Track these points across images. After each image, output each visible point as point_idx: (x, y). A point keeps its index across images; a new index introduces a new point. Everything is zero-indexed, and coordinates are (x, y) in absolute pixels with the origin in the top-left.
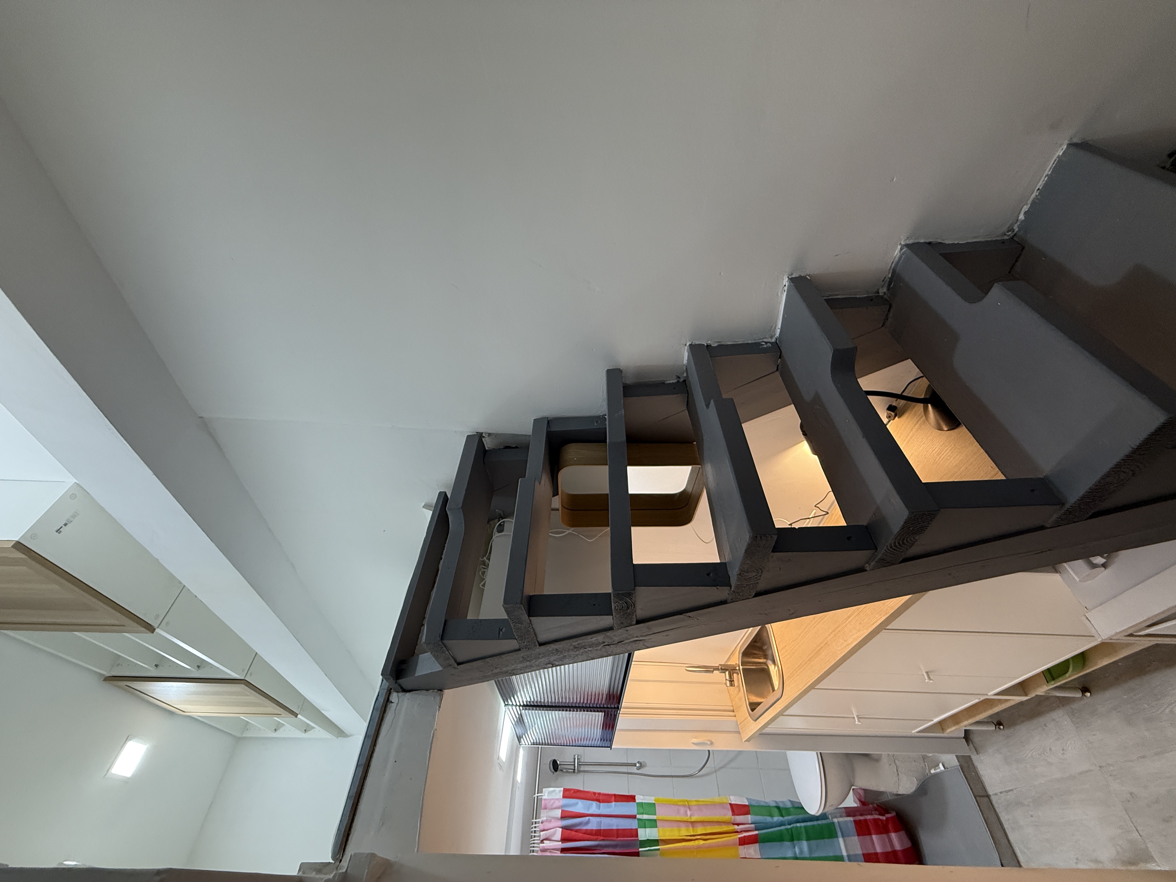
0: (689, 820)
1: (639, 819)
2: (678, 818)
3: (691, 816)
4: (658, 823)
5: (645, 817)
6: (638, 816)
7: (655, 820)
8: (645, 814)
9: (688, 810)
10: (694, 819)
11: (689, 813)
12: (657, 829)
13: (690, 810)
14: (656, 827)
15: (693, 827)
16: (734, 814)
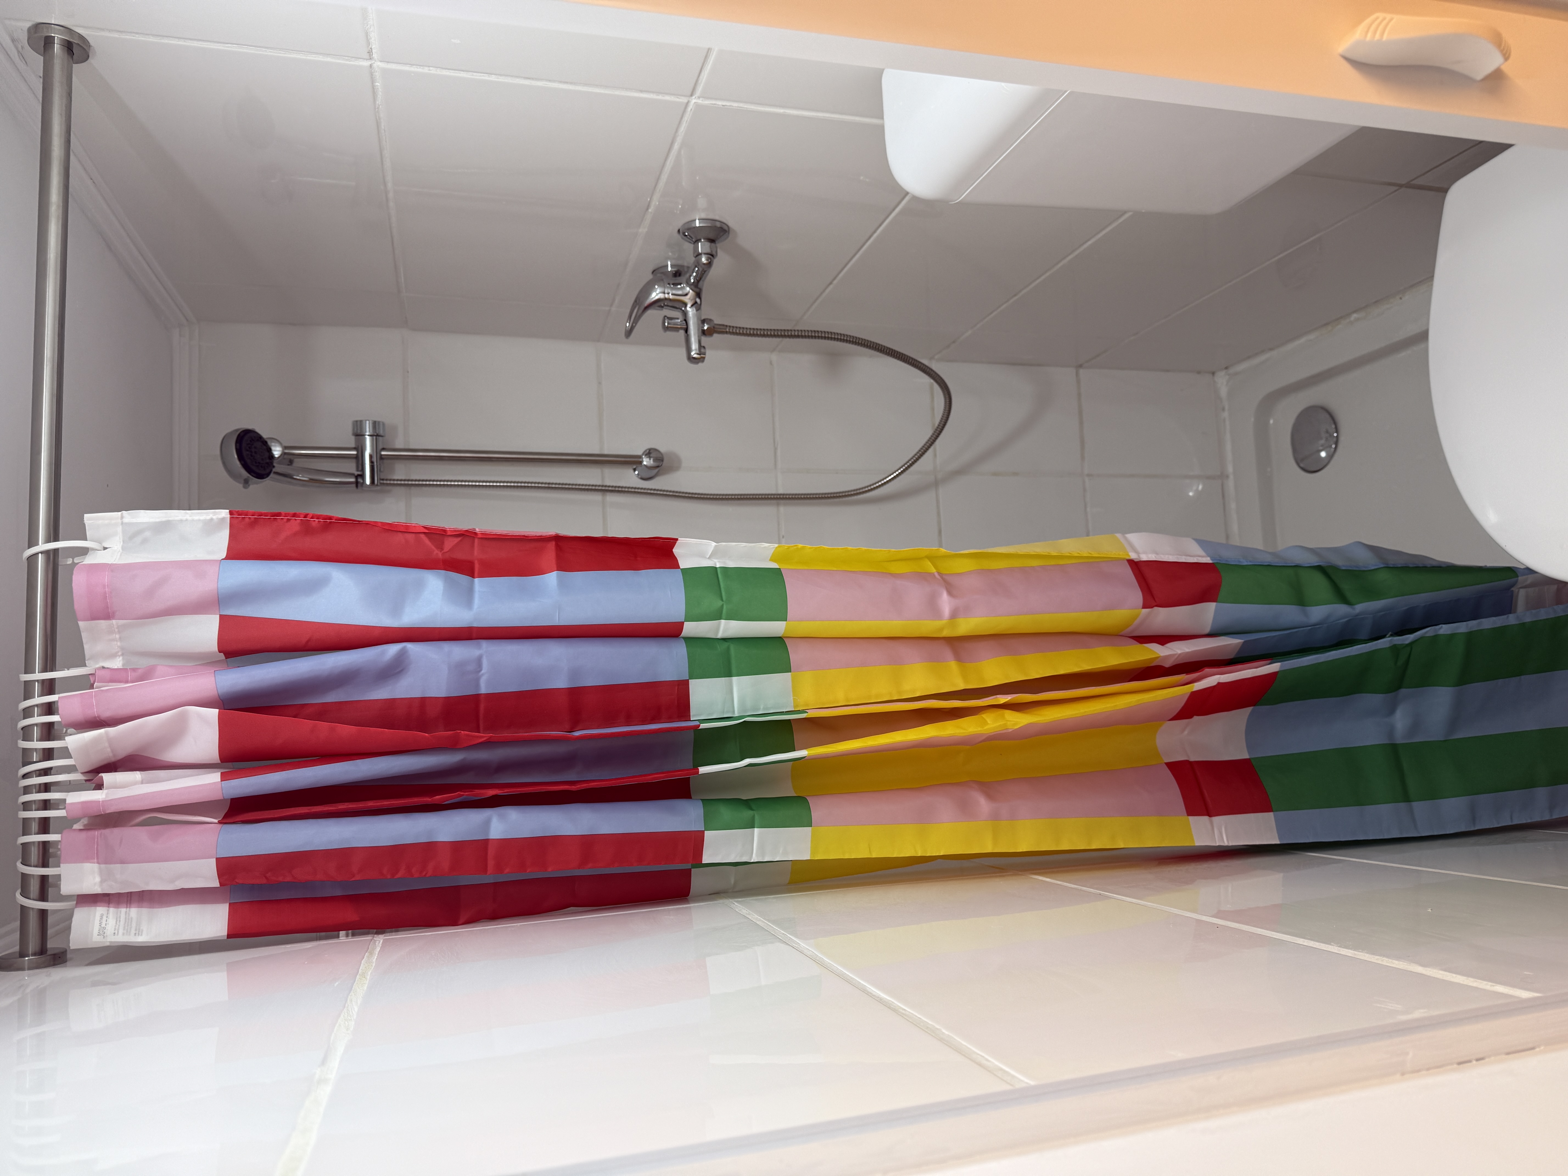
0: (946, 633)
1: (691, 641)
2: (895, 626)
3: (954, 615)
4: (796, 654)
5: (728, 628)
6: (691, 629)
7: (778, 641)
8: (729, 618)
9: (945, 596)
10: (966, 626)
11: (946, 603)
12: (788, 675)
13: (950, 593)
14: (787, 669)
15: (959, 658)
16: (1151, 600)
